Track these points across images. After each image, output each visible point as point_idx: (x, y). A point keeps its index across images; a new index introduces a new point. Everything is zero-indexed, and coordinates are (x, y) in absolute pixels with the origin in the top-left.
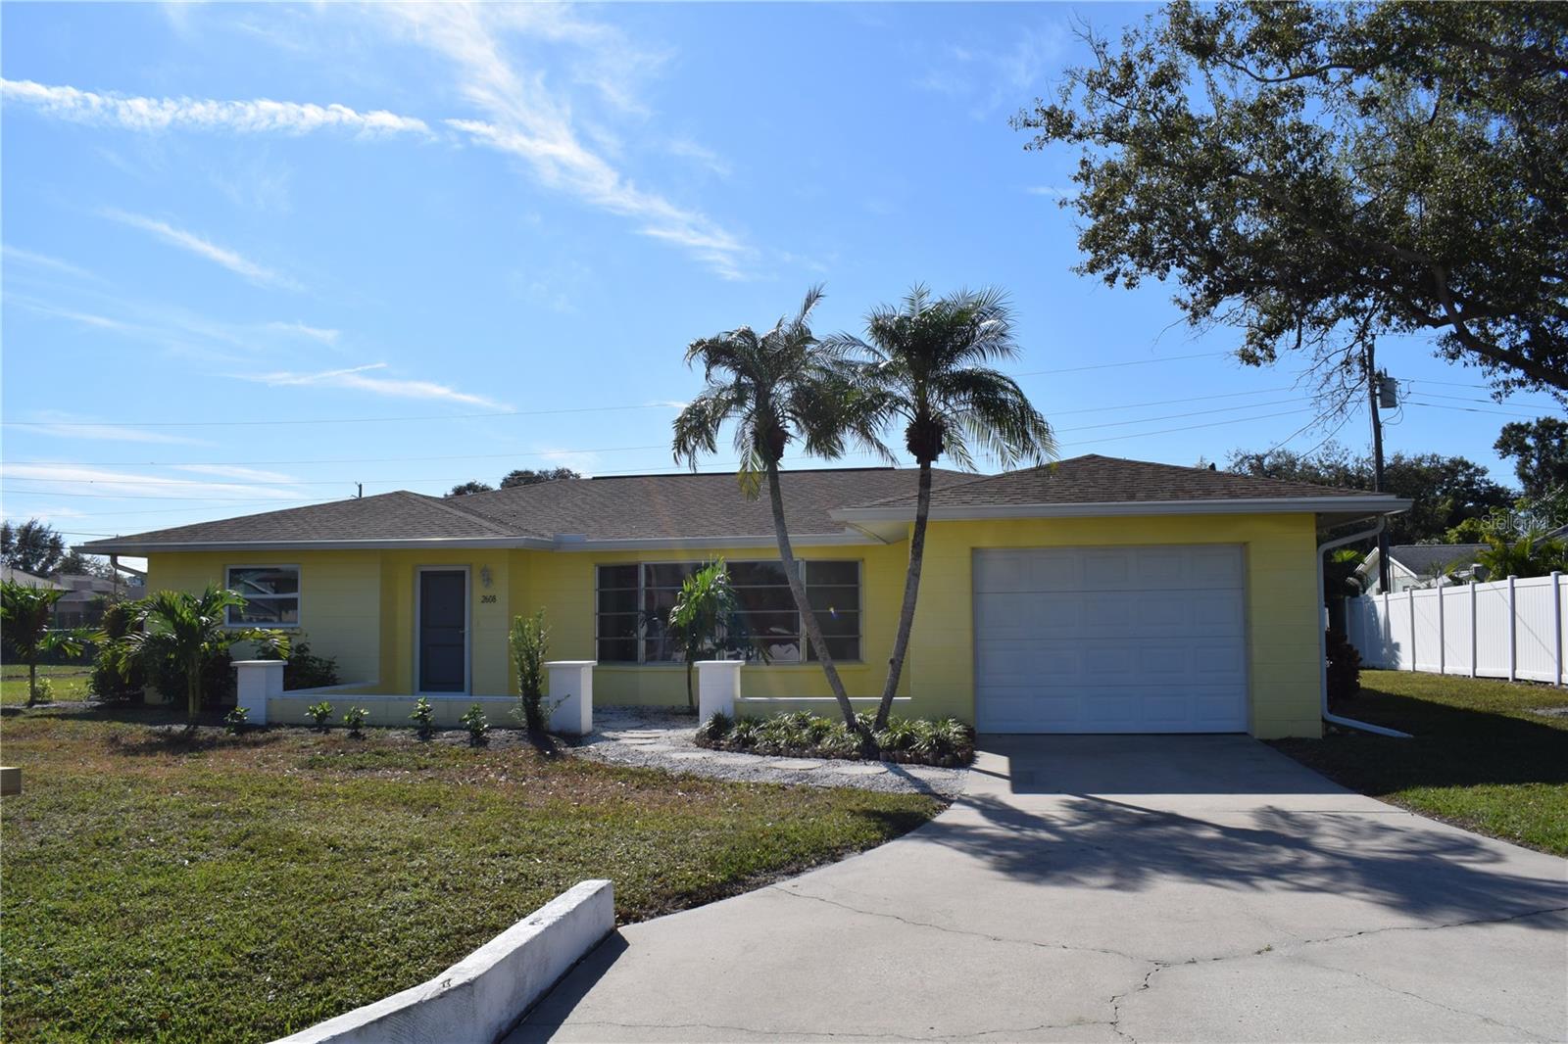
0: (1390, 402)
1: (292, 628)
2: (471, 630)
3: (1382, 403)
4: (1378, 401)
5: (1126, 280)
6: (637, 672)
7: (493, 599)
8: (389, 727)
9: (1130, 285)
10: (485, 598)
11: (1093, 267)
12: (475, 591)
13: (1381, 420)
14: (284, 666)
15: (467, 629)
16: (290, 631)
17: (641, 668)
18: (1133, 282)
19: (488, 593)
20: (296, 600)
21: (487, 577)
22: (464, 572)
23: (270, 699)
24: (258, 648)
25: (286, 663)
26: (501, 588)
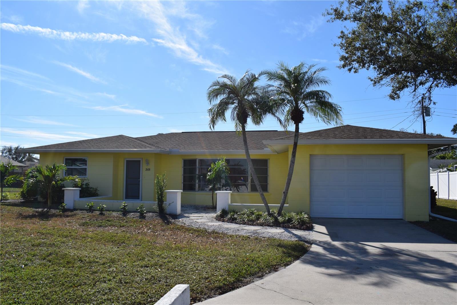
0: (428, 115)
1: (84, 178)
2: (142, 179)
3: (426, 115)
4: (425, 114)
5: (354, 70)
6: (196, 194)
7: (149, 170)
8: (113, 211)
9: (355, 72)
10: (147, 169)
11: (344, 66)
12: (143, 167)
13: (425, 120)
14: (80, 190)
15: (141, 179)
16: (84, 179)
17: (196, 193)
18: (357, 71)
19: (148, 167)
20: (86, 169)
21: (148, 163)
22: (140, 161)
23: (75, 201)
24: (73, 184)
25: (80, 189)
26: (152, 166)
